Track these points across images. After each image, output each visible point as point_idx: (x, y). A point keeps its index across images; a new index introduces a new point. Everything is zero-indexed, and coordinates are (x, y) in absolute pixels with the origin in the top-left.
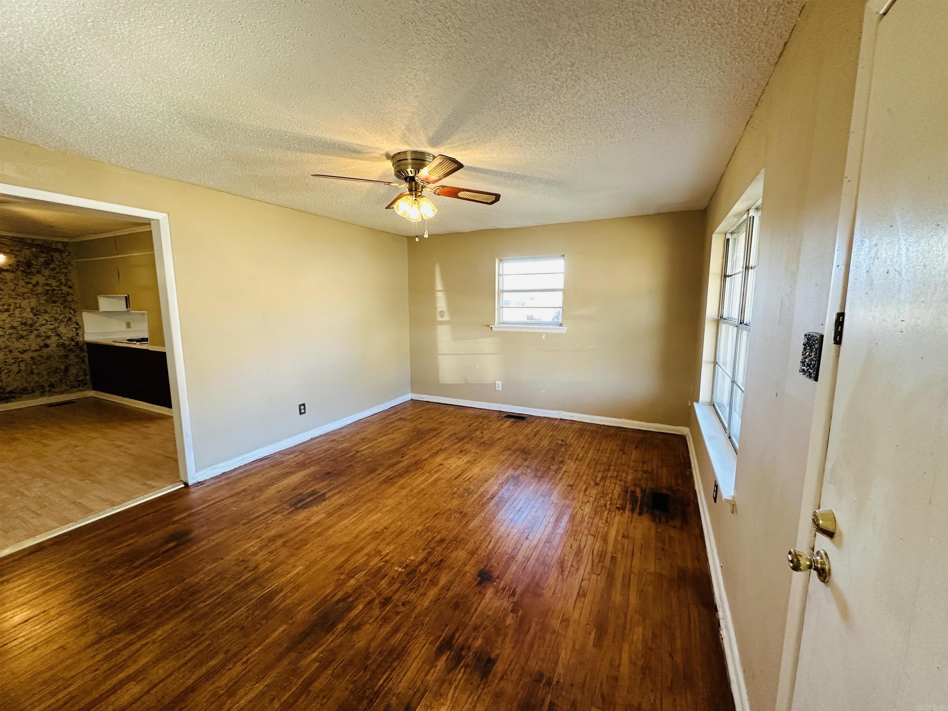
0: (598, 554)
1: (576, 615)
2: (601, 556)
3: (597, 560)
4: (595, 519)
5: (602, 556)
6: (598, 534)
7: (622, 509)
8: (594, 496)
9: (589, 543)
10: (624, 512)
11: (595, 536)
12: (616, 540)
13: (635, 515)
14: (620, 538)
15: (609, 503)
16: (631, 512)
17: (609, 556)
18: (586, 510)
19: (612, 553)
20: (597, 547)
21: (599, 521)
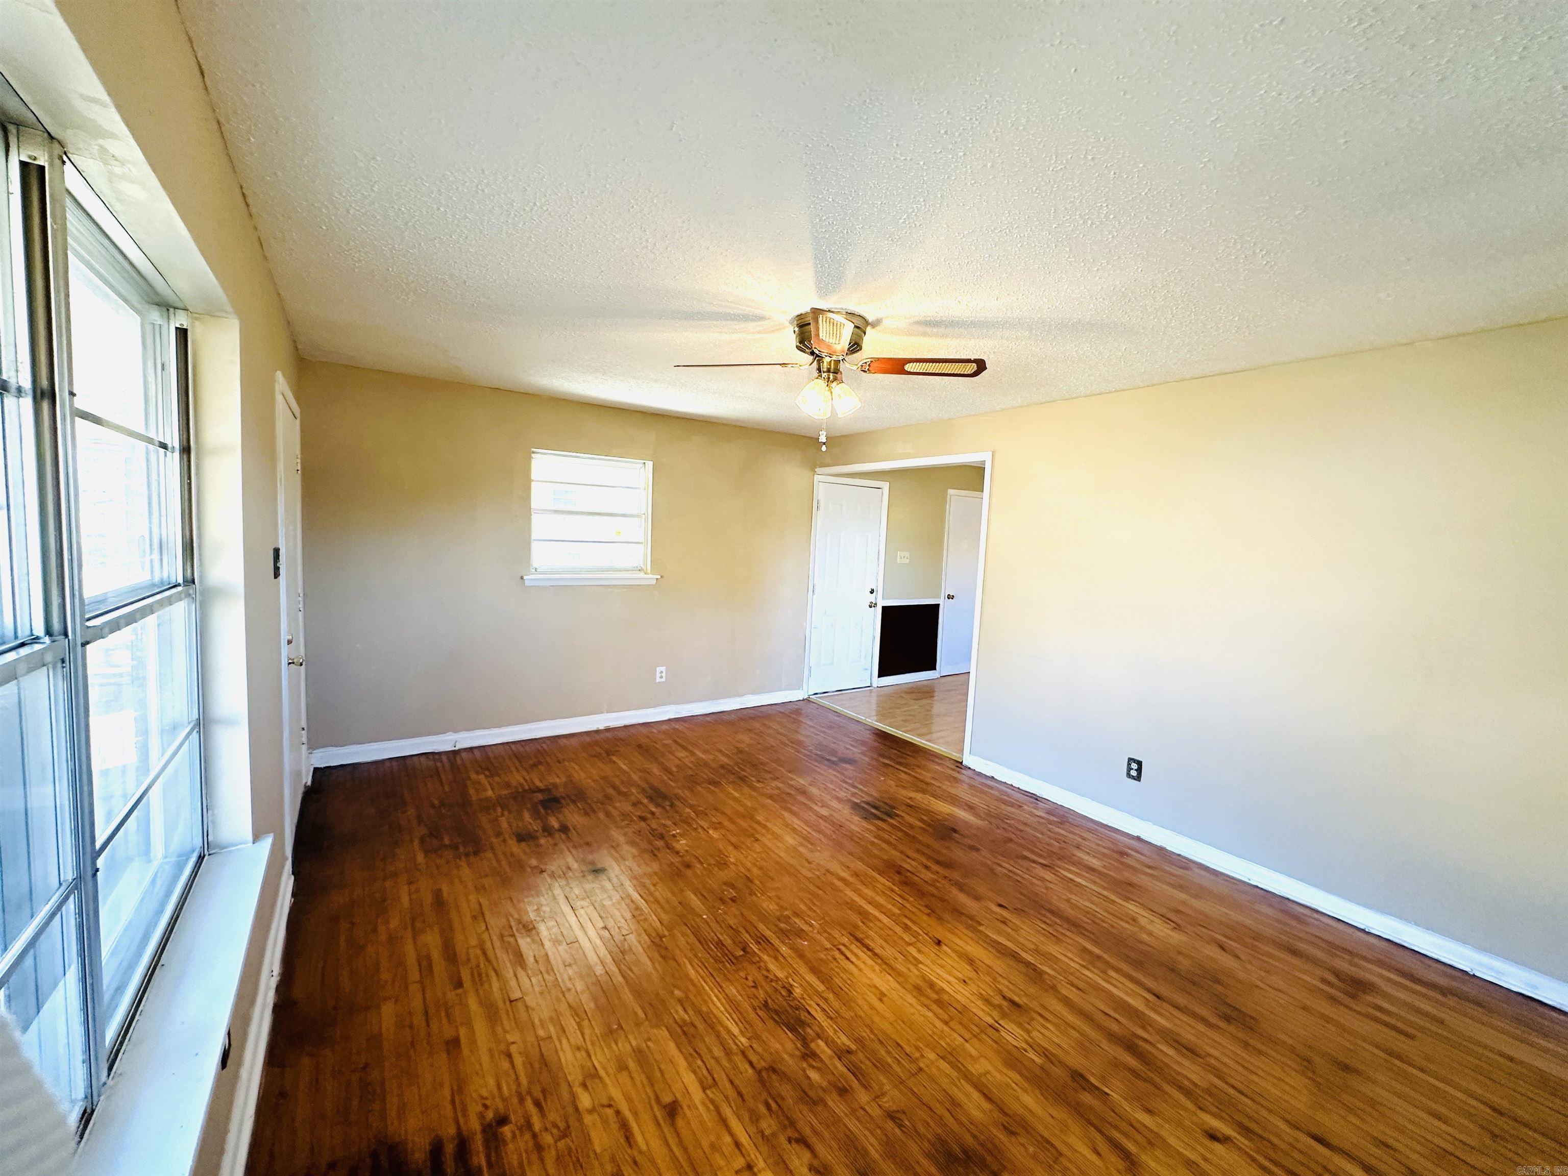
0: (487, 975)
1: (472, 898)
2: (480, 975)
3: (482, 966)
4: (533, 1039)
5: (479, 978)
6: (507, 1011)
7: (490, 1125)
8: (588, 1119)
9: (513, 983)
10: (481, 1116)
11: (511, 1001)
12: (469, 1024)
13: (452, 1131)
14: (463, 1032)
15: (537, 1125)
16: (465, 1133)
17: (467, 983)
18: (569, 1056)
19: (465, 992)
20: (495, 985)
21: (525, 1042)
